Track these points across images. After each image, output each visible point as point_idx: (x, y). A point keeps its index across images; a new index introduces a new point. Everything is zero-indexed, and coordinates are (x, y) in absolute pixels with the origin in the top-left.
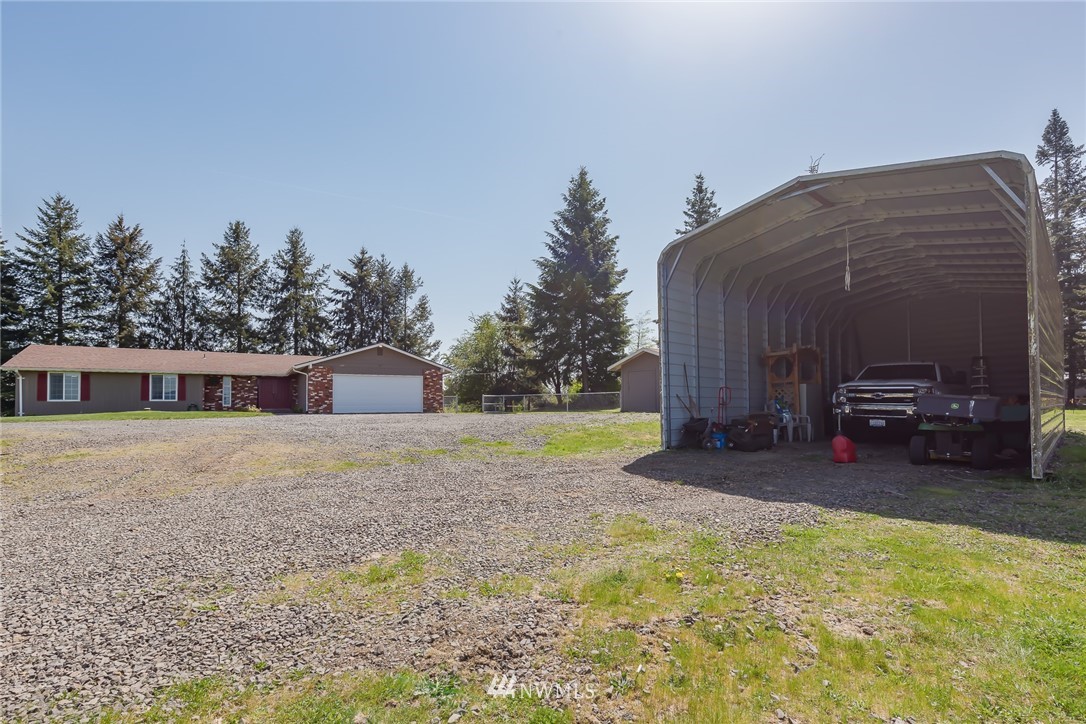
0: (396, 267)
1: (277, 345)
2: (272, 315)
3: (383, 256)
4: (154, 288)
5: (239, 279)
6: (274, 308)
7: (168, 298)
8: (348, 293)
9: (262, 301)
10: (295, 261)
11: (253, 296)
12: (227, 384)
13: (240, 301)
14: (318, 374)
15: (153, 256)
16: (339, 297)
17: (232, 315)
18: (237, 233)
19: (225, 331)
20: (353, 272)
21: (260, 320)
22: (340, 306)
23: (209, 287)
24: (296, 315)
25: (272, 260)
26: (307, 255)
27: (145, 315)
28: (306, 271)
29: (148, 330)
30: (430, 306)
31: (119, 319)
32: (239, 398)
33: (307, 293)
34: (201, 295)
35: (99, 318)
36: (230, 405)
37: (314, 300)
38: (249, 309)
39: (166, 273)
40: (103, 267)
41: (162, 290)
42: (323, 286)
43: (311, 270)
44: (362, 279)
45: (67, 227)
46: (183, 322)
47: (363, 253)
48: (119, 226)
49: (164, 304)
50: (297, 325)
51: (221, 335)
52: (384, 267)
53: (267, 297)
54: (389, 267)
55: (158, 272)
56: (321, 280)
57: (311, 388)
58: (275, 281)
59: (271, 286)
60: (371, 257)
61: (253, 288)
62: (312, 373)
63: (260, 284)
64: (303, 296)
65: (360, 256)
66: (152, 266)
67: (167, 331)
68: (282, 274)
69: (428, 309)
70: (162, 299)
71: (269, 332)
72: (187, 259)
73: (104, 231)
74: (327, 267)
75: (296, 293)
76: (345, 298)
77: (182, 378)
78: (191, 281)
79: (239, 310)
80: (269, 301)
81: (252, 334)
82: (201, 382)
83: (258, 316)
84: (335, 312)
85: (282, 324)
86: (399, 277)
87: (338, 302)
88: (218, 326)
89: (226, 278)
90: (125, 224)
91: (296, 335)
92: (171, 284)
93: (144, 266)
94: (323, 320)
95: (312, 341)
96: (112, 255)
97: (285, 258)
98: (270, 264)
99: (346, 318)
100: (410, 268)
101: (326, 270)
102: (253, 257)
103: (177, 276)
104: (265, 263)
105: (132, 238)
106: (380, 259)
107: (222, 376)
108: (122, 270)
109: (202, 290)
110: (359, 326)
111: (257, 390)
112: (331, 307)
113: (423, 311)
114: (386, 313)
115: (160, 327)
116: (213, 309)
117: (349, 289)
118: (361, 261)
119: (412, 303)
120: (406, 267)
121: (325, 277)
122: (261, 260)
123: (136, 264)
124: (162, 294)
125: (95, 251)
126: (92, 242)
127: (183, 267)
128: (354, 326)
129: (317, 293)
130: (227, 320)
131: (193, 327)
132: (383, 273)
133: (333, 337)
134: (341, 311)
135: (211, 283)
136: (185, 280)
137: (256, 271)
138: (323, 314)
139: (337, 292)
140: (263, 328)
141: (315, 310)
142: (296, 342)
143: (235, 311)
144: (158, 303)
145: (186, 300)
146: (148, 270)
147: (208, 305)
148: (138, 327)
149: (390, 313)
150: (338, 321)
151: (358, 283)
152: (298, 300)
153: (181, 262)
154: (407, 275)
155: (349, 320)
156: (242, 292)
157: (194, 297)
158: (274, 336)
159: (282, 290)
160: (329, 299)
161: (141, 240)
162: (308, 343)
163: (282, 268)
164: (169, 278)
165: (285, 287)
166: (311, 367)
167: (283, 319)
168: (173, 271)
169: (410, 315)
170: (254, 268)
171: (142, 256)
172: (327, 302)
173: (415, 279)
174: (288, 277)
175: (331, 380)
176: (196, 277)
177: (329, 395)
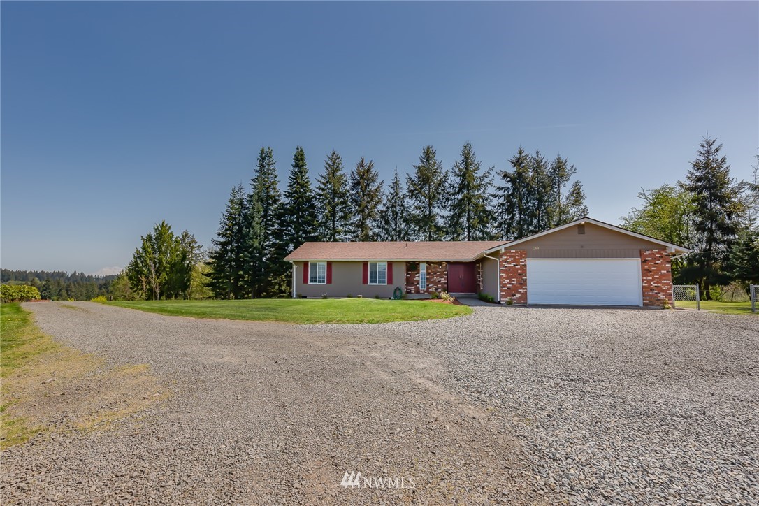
0: (549, 160)
1: (455, 235)
2: (452, 213)
3: (537, 152)
4: (379, 202)
5: (429, 189)
6: (454, 207)
7: (387, 208)
8: (508, 188)
9: (445, 203)
10: (467, 169)
11: (439, 199)
12: (423, 269)
13: (430, 205)
14: (511, 259)
15: (379, 180)
16: (501, 193)
17: (425, 216)
18: (428, 155)
19: (421, 227)
20: (512, 170)
21: (443, 217)
22: (502, 200)
23: (411, 197)
24: (469, 211)
25: (451, 170)
26: (476, 162)
27: (375, 220)
28: (475, 175)
29: (377, 231)
30: (584, 190)
31: (361, 225)
32: (432, 282)
33: (476, 193)
34: (406, 203)
35: (352, 224)
36: (425, 289)
37: (481, 197)
38: (436, 210)
39: (387, 190)
40: (354, 192)
41: (384, 202)
42: (489, 185)
43: (479, 173)
44: (520, 175)
45: (337, 170)
46: (396, 225)
47: (520, 153)
48: (361, 164)
49: (385, 212)
50: (468, 220)
51: (419, 230)
52: (538, 162)
53: (448, 199)
54: (544, 161)
55: (382, 190)
56: (487, 180)
57: (503, 275)
58: (453, 187)
59: (451, 191)
60: (527, 155)
61: (439, 194)
62: (503, 258)
63: (443, 190)
64: (473, 196)
65: (518, 156)
66: (378, 187)
67: (387, 230)
68: (458, 180)
69: (582, 194)
70: (384, 209)
71: (450, 226)
72: (398, 179)
73: (355, 169)
74: (492, 169)
75: (468, 193)
76: (506, 193)
77: (390, 264)
78: (401, 194)
79: (430, 212)
80: (450, 202)
81: (439, 229)
82: (404, 268)
83: (442, 214)
84: (499, 206)
85: (458, 220)
86: (553, 169)
87: (500, 197)
88: (417, 224)
89: (421, 188)
90: (365, 163)
91: (468, 227)
92: (389, 197)
93: (375, 188)
94: (489, 213)
95: (481, 231)
96: (357, 184)
97: (461, 167)
98: (450, 174)
99: (507, 210)
100: (563, 159)
101: (491, 172)
102: (438, 170)
103: (393, 191)
104: (447, 173)
105: (368, 170)
106: (535, 156)
107: (419, 262)
108: (363, 192)
109: (407, 199)
110: (518, 215)
111: (447, 275)
112: (495, 201)
113: (577, 196)
114: (541, 200)
115: (383, 228)
116: (414, 212)
117: (510, 185)
118: (518, 160)
119: (565, 190)
120: (559, 159)
121: (490, 177)
122: (444, 172)
123: (370, 187)
124: (384, 205)
125: (350, 182)
126: (349, 176)
127: (396, 186)
128: (513, 216)
129: (484, 192)
130: (422, 220)
131: (402, 227)
132: (538, 167)
133: (497, 227)
134: (503, 204)
135: (412, 194)
136: (397, 194)
137: (440, 180)
138: (489, 208)
139: (500, 189)
140: (445, 224)
141: (483, 206)
142: (469, 232)
143: (427, 213)
144: (382, 212)
145: (398, 208)
146: (376, 190)
147: (410, 210)
148: (371, 229)
149: (545, 202)
150: (501, 213)
151: (517, 180)
152: (470, 199)
153: (394, 182)
154: (559, 166)
155: (510, 211)
156: (432, 197)
157: (402, 205)
158: (454, 229)
159: (458, 193)
160: (494, 196)
161: (373, 171)
162: (478, 233)
163: (458, 175)
164: (388, 194)
165: (460, 191)
166: (503, 251)
167: (460, 216)
168: (390, 189)
169: (563, 201)
170: (439, 178)
171: (373, 181)
172: (492, 198)
173: (568, 167)
174: (463, 181)
175: (525, 266)
176: (403, 191)
177: (523, 283)
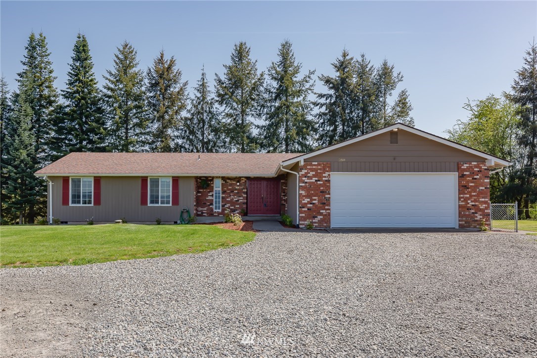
0: (375, 65)
1: (271, 149)
2: (268, 122)
3: (363, 56)
4: (182, 107)
5: (242, 93)
6: (271, 116)
7: (193, 115)
8: (331, 96)
9: (260, 111)
10: (286, 72)
11: (253, 106)
12: (217, 185)
13: (243, 112)
14: (311, 174)
15: (182, 80)
16: (323, 101)
17: (237, 125)
18: (241, 53)
19: (232, 138)
20: (334, 75)
21: (258, 127)
22: (323, 109)
23: (221, 103)
24: (287, 121)
25: (267, 72)
26: (295, 64)
27: (178, 130)
28: (294, 79)
29: (180, 141)
30: (410, 100)
31: (160, 134)
33: (295, 100)
34: (215, 110)
35: (148, 133)
37: (301, 105)
38: (249, 119)
39: (191, 93)
40: (151, 94)
41: (189, 107)
42: (309, 92)
43: (299, 77)
44: (343, 81)
45: (129, 66)
46: (203, 134)
47: (345, 55)
48: (161, 61)
49: (191, 120)
50: (287, 131)
51: (230, 143)
52: (363, 67)
53: (263, 106)
54: (369, 66)
55: (186, 93)
56: (307, 85)
57: (303, 192)
58: (270, 92)
59: (266, 96)
60: (352, 59)
61: (253, 100)
62: (303, 172)
63: (258, 95)
64: (292, 103)
65: (341, 59)
66: (181, 89)
67: (191, 141)
68: (275, 84)
69: (408, 105)
70: (189, 116)
71: (266, 137)
72: (205, 81)
73: (152, 65)
74: (313, 73)
75: (286, 100)
76: (328, 101)
78: (209, 98)
79: (243, 120)
80: (265, 110)
81: (252, 140)
82: (193, 184)
83: (256, 124)
84: (320, 115)
85: (275, 130)
86: (379, 75)
87: (322, 105)
88: (227, 134)
89: (233, 93)
90: (165, 58)
91: (286, 140)
92: (195, 102)
93: (177, 90)
94: (309, 124)
95: (300, 143)
96: (156, 84)
97: (278, 69)
98: (266, 77)
99: (329, 120)
100: (390, 64)
101: (312, 76)
102: (253, 72)
103: (199, 95)
104: (262, 75)
105: (169, 68)
106: (360, 59)
107: (213, 178)
108: (163, 95)
109: (216, 105)
110: (341, 127)
111: (246, 193)
112: (316, 110)
113: (403, 105)
114: (365, 111)
115: (188, 139)
116: (224, 120)
117: (332, 92)
118: (342, 63)
119: (391, 100)
120: (385, 64)
121: (311, 82)
122: (259, 73)
123: (172, 89)
124: (189, 111)
125: (146, 81)
126: (145, 74)
127: (202, 88)
128: (336, 127)
129: (304, 99)
130: (234, 129)
131: (210, 137)
132: (363, 73)
133: (318, 140)
134: (325, 114)
135: (222, 99)
136: (204, 98)
137: (254, 84)
138: (309, 118)
139: (321, 96)
140: (260, 134)
141: (302, 115)
142: (287, 145)
143: (240, 122)
144: (186, 119)
145: (205, 114)
146: (178, 92)
147: (220, 117)
148: (173, 140)
149: (370, 112)
150: (322, 123)
151: (340, 86)
152: (288, 107)
153: (200, 83)
154: (386, 72)
155: (332, 122)
156: (244, 103)
157: (210, 112)
158: (269, 141)
159: (275, 99)
160: (315, 104)
161: (175, 69)
162: (297, 146)
163: (276, 79)
164: (193, 97)
165: (278, 96)
167: (277, 125)
168: (196, 92)
169: (389, 111)
170: (253, 81)
171: (175, 82)
172: (312, 106)
173: (395, 74)
174: (280, 86)
175: (329, 181)
176: (212, 95)
177: (326, 203)
